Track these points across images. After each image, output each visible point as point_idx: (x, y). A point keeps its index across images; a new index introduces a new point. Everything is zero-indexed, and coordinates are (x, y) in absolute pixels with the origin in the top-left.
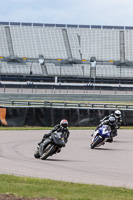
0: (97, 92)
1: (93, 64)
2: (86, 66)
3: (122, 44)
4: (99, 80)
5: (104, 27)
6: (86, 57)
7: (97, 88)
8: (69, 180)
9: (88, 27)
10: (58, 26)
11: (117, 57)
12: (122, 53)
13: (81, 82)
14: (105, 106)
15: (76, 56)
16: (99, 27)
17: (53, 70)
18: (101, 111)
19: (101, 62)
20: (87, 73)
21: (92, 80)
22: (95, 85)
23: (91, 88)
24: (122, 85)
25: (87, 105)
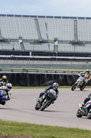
1: (56, 43)
2: (51, 44)
3: (76, 29)
4: (60, 54)
5: (63, 17)
6: (51, 38)
9: (52, 17)
10: (32, 16)
11: (72, 38)
12: (76, 35)
13: (48, 56)
14: (64, 72)
15: (45, 38)
17: (28, 47)
19: (62, 42)
20: (52, 49)
21: (55, 54)
23: (55, 59)
24: (76, 58)
25: (52, 71)
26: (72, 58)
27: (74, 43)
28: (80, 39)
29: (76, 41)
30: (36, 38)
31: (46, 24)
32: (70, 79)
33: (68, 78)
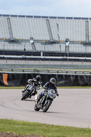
0: (70, 63)
1: (67, 44)
2: (62, 45)
5: (75, 18)
6: (63, 39)
7: (70, 60)
8: (51, 123)
9: (64, 18)
10: (43, 17)
13: (59, 56)
14: (75, 72)
16: (71, 18)
17: (39, 48)
19: (73, 42)
20: (63, 50)
21: (66, 55)
22: (68, 58)
23: (66, 60)
24: (87, 58)
25: (63, 72)
26: (84, 58)
27: (85, 44)
29: (87, 42)
30: (48, 38)
31: (58, 25)
32: (82, 80)
33: (79, 78)
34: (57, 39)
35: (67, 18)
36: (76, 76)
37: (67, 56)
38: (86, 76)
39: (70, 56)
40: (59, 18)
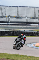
0: (10, 26)
1: (9, 17)
2: (7, 18)
3: (18, 11)
4: (11, 22)
5: (12, 6)
6: (7, 15)
7: (11, 25)
9: (8, 6)
11: (16, 15)
12: (18, 14)
13: (6, 23)
14: (13, 30)
15: (4, 15)
16: (11, 6)
18: (12, 31)
19: (12, 17)
20: (7, 20)
22: (10, 24)
23: (9, 25)
24: (18, 24)
25: (7, 30)
26: (16, 24)
27: (17, 18)
28: (20, 16)
29: (18, 17)
31: (5, 9)
32: (15, 33)
33: (14, 33)
34: (5, 15)
35: (9, 6)
36: (13, 32)
37: (9, 23)
38: (18, 32)
39: (10, 23)
40: (5, 6)
